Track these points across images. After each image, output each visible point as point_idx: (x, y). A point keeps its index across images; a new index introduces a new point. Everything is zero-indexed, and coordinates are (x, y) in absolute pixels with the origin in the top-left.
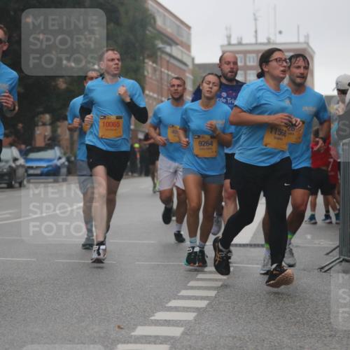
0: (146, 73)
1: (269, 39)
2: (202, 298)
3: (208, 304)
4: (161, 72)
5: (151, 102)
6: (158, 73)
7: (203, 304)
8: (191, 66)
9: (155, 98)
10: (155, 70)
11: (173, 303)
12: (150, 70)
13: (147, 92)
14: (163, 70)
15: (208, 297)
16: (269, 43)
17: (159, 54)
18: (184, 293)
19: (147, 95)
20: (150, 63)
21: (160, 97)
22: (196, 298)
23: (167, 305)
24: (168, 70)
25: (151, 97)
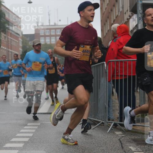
0: (1, 39)
1: (55, 23)
2: (27, 137)
3: (29, 140)
4: (8, 38)
5: (3, 51)
6: (6, 38)
7: (27, 140)
8: (21, 35)
9: (5, 50)
10: (5, 37)
11: (13, 140)
12: (3, 37)
13: (2, 47)
14: (9, 37)
15: (29, 136)
16: (55, 25)
17: (7, 30)
18: (18, 135)
19: (2, 48)
20: (3, 34)
21: (7, 49)
22: (24, 137)
23: (11, 141)
24: (11, 37)
25: (3, 49)
